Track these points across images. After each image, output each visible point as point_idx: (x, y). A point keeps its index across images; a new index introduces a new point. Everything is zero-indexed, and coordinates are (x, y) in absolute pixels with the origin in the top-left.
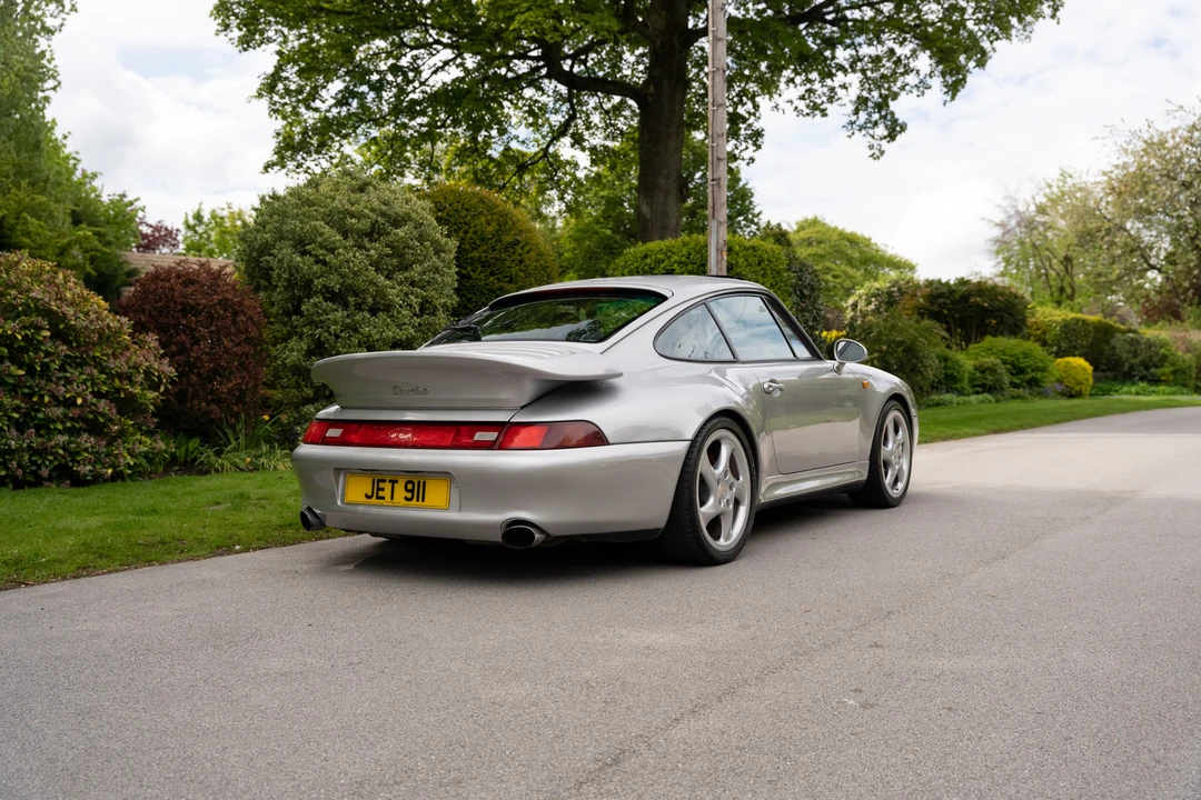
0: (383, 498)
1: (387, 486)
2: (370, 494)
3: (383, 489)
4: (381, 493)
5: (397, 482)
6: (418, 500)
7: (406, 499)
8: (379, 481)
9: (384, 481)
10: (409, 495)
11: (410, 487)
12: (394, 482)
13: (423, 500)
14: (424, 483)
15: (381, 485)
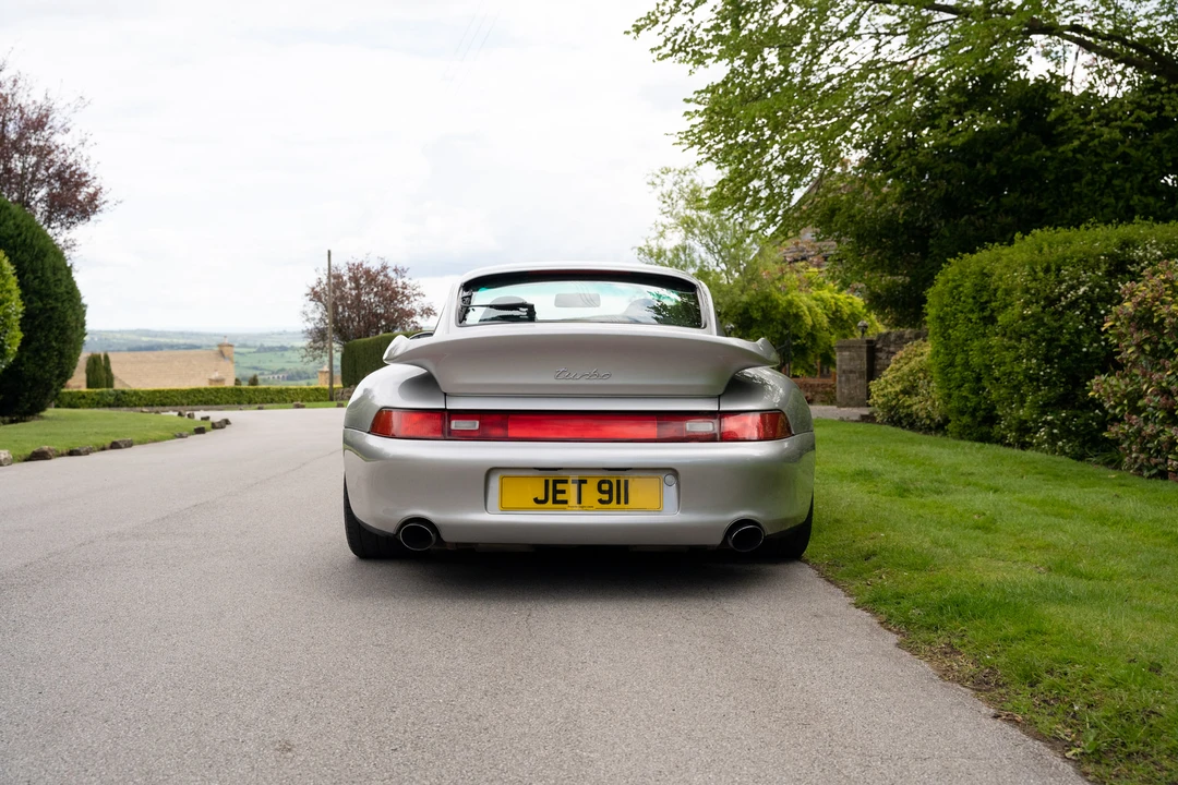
0: (565, 502)
1: (572, 489)
2: (542, 498)
3: (563, 492)
4: (560, 497)
5: (585, 482)
6: (618, 502)
7: (601, 501)
8: (556, 482)
9: (566, 482)
10: (606, 497)
11: (605, 487)
12: (582, 482)
13: (626, 502)
14: (626, 482)
15: (560, 487)
